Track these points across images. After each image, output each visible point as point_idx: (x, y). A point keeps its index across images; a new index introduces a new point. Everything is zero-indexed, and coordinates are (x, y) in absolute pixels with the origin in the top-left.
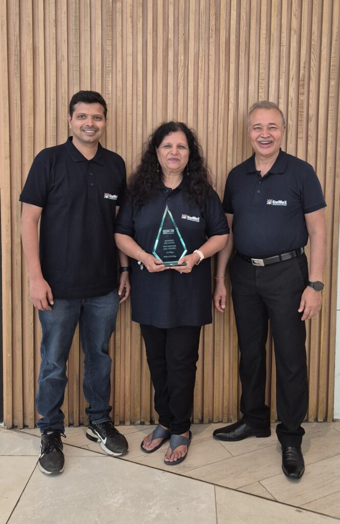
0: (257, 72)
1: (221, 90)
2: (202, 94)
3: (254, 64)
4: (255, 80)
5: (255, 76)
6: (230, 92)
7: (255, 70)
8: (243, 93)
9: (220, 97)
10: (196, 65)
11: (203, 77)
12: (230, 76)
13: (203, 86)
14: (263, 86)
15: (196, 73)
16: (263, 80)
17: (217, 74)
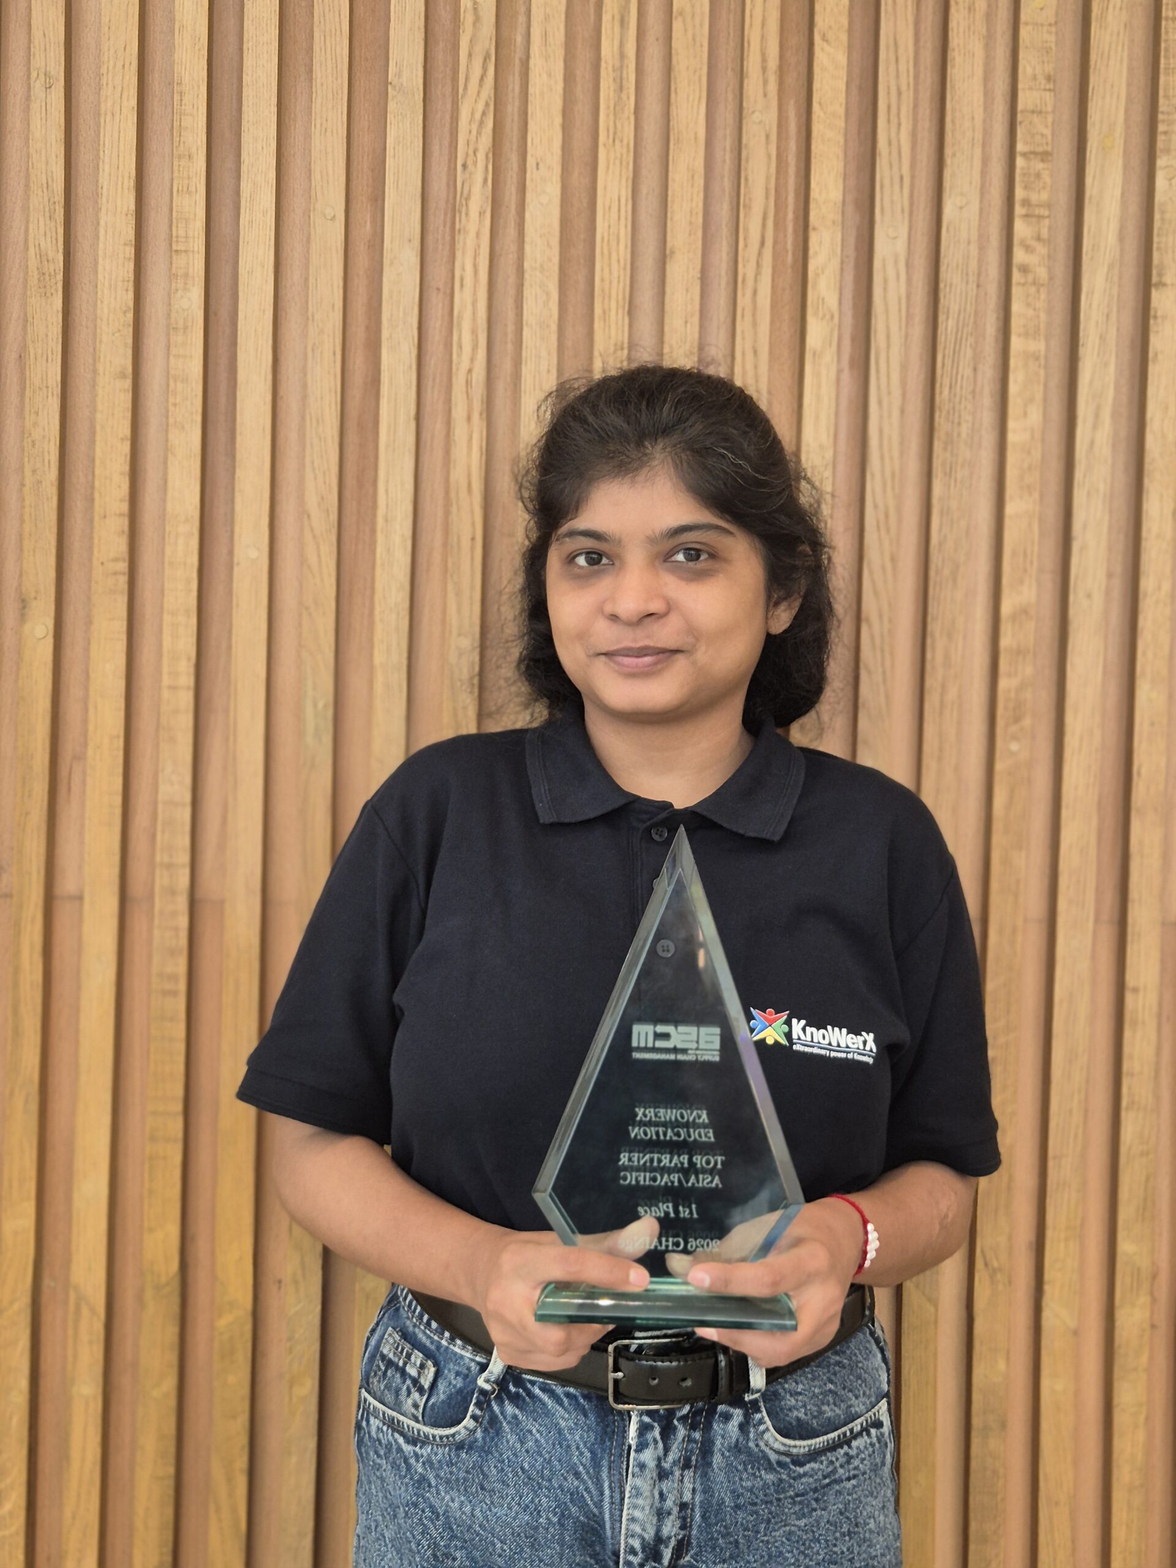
0: (1000, 108)
1: (753, 225)
2: (623, 251)
3: (977, 47)
4: (985, 161)
5: (987, 133)
6: (813, 239)
7: (988, 94)
8: (901, 246)
9: (746, 269)
10: (583, 55)
11: (628, 131)
12: (817, 128)
13: (626, 193)
14: (1044, 196)
15: (582, 109)
16: (1045, 156)
17: (726, 115)
